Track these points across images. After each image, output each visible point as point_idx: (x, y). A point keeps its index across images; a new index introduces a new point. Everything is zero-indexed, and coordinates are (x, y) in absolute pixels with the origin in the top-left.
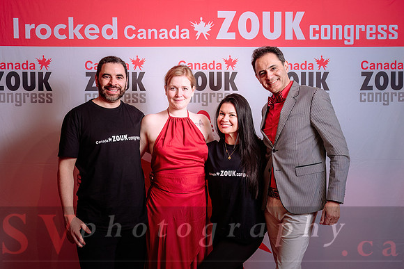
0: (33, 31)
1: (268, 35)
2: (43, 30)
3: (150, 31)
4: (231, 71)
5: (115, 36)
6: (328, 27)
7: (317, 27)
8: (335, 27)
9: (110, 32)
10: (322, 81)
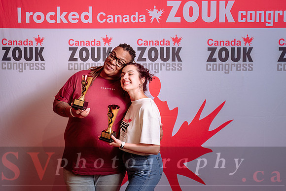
0: (31, 17)
1: (206, 19)
2: (40, 16)
3: (116, 17)
5: (90, 20)
6: (253, 12)
7: (244, 13)
8: (258, 12)
9: (86, 17)
10: (247, 55)
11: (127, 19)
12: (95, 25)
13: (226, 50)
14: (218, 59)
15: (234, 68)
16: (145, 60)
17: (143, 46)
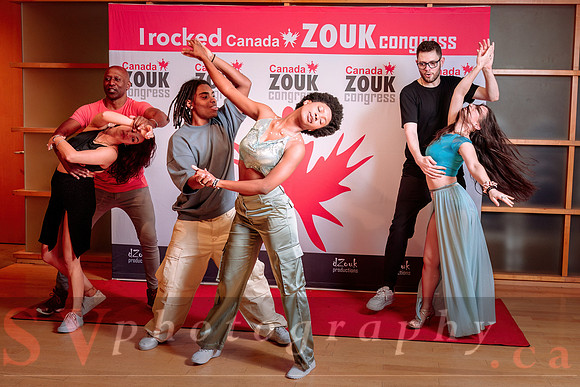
0: (155, 39)
1: (344, 44)
2: (164, 38)
3: (247, 40)
4: (312, 74)
5: (219, 43)
6: (396, 38)
7: (386, 38)
8: (401, 38)
9: (215, 40)
10: (389, 84)
11: (259, 42)
12: (224, 48)
13: (366, 79)
14: (357, 89)
15: (375, 99)
16: (278, 88)
17: (276, 73)
